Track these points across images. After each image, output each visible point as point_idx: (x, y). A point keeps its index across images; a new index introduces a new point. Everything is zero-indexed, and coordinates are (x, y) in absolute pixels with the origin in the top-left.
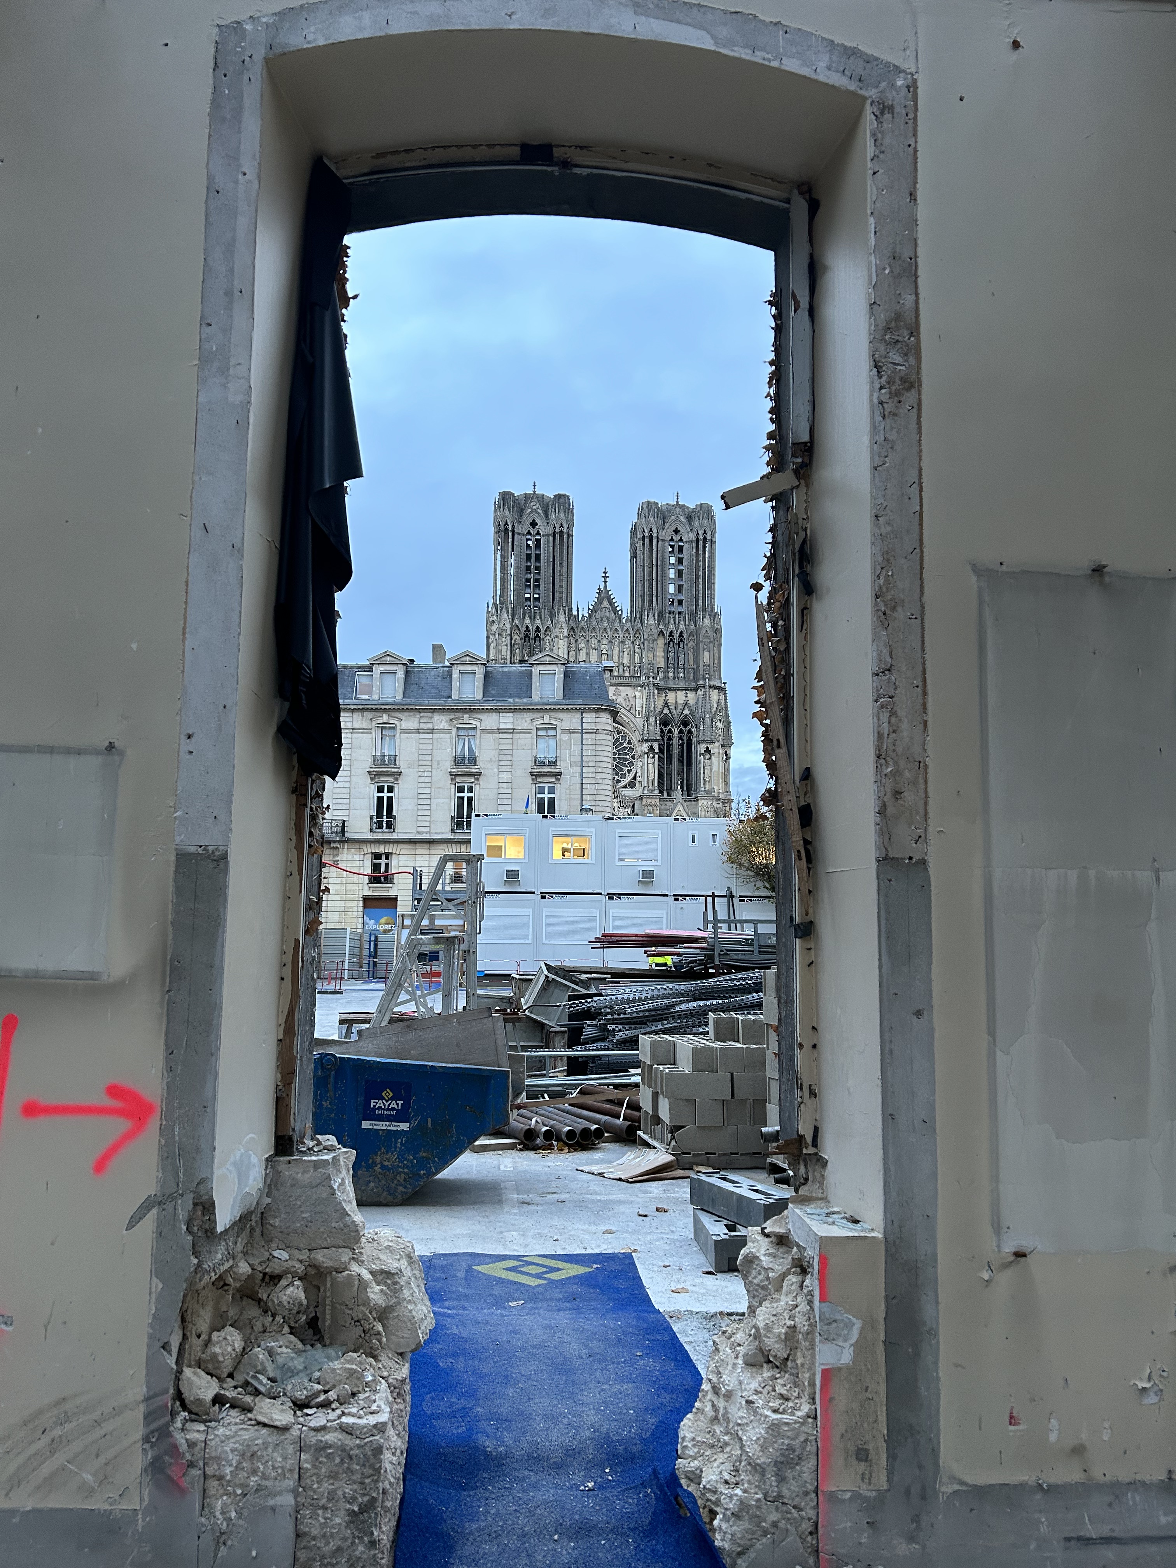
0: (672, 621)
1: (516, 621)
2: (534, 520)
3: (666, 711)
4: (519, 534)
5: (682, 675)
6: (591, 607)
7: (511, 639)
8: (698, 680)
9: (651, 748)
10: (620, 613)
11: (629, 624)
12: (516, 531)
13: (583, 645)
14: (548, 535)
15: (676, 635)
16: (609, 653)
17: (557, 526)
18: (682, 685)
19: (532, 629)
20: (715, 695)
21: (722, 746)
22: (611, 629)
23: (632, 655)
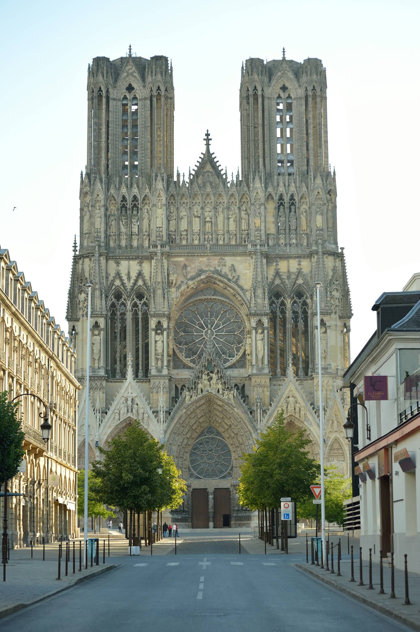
0: (281, 184)
1: (112, 191)
2: (130, 85)
3: (277, 282)
4: (114, 99)
5: (294, 241)
6: (193, 173)
7: (107, 209)
8: (311, 246)
9: (260, 322)
10: (224, 177)
11: (234, 189)
12: (111, 96)
13: (184, 213)
14: (145, 99)
15: (286, 199)
16: (213, 220)
17: (155, 89)
18: (294, 251)
19: (129, 199)
20: (330, 262)
21: (340, 318)
22: (214, 194)
23: (239, 221)
